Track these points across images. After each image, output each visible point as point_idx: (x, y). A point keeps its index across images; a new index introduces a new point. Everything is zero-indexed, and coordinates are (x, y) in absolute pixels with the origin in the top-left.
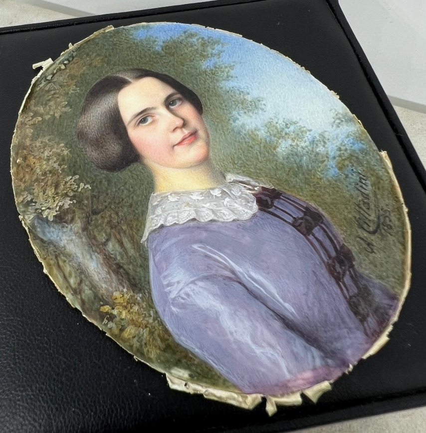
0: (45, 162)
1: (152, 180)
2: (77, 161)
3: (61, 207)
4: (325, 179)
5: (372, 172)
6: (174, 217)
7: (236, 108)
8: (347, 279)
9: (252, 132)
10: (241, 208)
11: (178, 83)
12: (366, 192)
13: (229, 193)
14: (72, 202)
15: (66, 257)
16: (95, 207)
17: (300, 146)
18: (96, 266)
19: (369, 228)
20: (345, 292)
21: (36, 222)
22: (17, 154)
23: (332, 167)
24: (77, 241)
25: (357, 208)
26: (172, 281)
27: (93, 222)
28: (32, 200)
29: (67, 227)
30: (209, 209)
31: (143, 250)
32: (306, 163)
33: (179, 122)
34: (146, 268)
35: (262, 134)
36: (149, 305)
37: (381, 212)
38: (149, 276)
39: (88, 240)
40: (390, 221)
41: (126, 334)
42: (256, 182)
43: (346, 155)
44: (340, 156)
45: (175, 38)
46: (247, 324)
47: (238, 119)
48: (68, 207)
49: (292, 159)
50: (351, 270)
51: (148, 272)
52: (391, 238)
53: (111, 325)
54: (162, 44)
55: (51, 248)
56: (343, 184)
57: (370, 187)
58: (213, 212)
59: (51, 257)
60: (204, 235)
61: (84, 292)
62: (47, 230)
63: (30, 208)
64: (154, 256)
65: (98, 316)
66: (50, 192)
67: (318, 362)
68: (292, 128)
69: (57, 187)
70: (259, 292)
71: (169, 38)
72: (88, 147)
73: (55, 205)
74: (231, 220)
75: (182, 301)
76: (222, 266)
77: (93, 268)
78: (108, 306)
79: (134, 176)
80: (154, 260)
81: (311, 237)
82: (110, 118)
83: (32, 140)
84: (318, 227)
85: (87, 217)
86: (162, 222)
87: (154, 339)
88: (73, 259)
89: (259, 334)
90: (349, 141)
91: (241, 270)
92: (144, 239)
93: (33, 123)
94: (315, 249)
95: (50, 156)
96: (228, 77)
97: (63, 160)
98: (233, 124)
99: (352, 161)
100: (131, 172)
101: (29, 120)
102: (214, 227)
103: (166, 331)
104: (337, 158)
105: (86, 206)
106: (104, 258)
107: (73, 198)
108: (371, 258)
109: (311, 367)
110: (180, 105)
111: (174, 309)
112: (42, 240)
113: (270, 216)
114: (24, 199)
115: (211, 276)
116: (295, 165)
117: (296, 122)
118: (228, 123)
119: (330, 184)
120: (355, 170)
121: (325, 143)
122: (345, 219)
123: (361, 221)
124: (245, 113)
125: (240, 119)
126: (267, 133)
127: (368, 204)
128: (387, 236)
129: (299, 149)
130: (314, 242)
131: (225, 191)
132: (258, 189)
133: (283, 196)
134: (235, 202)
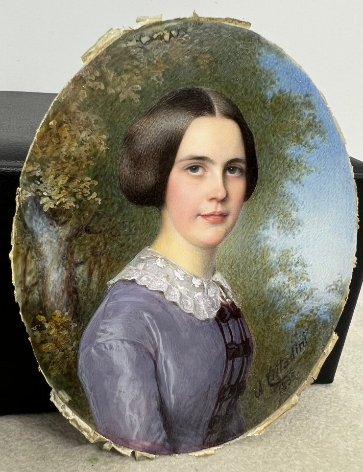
0: (76, 144)
1: (156, 235)
2: (106, 166)
3: (62, 203)
4: (280, 327)
5: (313, 343)
6: (148, 280)
7: (276, 216)
9: (268, 249)
10: (203, 308)
11: (254, 151)
12: (296, 355)
13: (206, 289)
14: (74, 206)
15: (36, 254)
16: (91, 225)
17: (289, 289)
18: (56, 279)
19: (271, 381)
20: (217, 410)
21: (30, 203)
22: (55, 114)
23: (294, 321)
24: (56, 246)
25: (279, 362)
26: (107, 330)
27: (80, 238)
28: (40, 177)
29: (55, 227)
30: (180, 292)
31: (104, 290)
32: (280, 305)
33: (221, 195)
34: (96, 306)
35: (273, 257)
36: (77, 336)
37: (290, 375)
38: (93, 315)
39: (65, 252)
40: (289, 384)
41: (44, 347)
42: (232, 294)
43: (312, 318)
44: (307, 316)
45: (293, 96)
47: (269, 229)
48: (68, 208)
49: (274, 295)
50: (234, 399)
51: (95, 312)
52: (278, 396)
53: (37, 333)
54: (277, 92)
55: (29, 238)
56: (288, 339)
57: (302, 353)
58: (182, 296)
59: (23, 246)
60: (160, 310)
61: (33, 294)
62: (35, 218)
63: (33, 184)
64: (108, 302)
65: (32, 321)
66: (62, 181)
67: (160, 441)
68: (299, 268)
69: (71, 180)
70: (162, 376)
71: (288, 90)
72: (127, 158)
73: (57, 198)
74: (189, 312)
75: (104, 349)
76: (153, 343)
77: (53, 279)
78: (45, 318)
79: (145, 219)
80: (106, 305)
81: (230, 362)
82: (168, 141)
83: (79, 108)
84: (241, 358)
85: (78, 230)
86: (136, 277)
87: (63, 363)
88: (42, 260)
89: (138, 403)
90: (325, 308)
91: (163, 354)
92: (111, 282)
93: (92, 87)
94: (225, 372)
95: (85, 141)
96: (298, 179)
97: (95, 155)
98: (261, 231)
99: (310, 326)
100: (145, 213)
101: (91, 80)
102: (171, 309)
103: (76, 363)
104: (303, 317)
105: (84, 218)
106: (68, 276)
107: (78, 202)
108: (253, 400)
109: (153, 441)
110: (237, 177)
111: (93, 350)
112: (25, 225)
113: (218, 328)
114: (33, 170)
115: (139, 344)
116: (271, 301)
117: (306, 266)
118: (258, 226)
119: (280, 333)
120: (305, 334)
121: (308, 298)
122: (264, 364)
123: (272, 373)
124: (279, 227)
125: (269, 230)
126: (278, 259)
127: (288, 364)
128: (277, 393)
129: (287, 290)
130: (229, 366)
131: (204, 286)
132: (229, 301)
133: (240, 319)
134: (203, 301)
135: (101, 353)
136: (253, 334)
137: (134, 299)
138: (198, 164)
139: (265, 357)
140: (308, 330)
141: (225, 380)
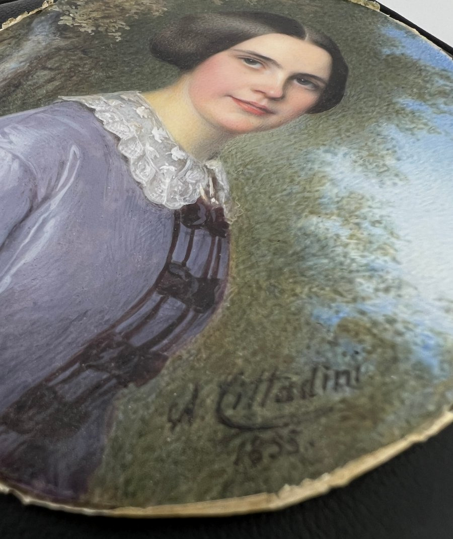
0: (133, 3)
2: (149, 24)
4: (299, 302)
6: (112, 118)
7: (355, 149)
9: (324, 177)
12: (319, 390)
13: (185, 169)
14: (90, 32)
15: (16, 43)
16: (92, 50)
17: (346, 250)
18: (11, 68)
20: (62, 377)
23: (337, 312)
24: (40, 47)
25: (267, 375)
27: (71, 53)
28: (79, 5)
29: (55, 36)
30: (144, 151)
31: (50, 100)
32: (315, 264)
35: (329, 191)
37: (285, 432)
39: (45, 55)
40: (273, 457)
43: (388, 336)
44: (375, 323)
45: (422, 63)
47: (336, 155)
48: (83, 31)
49: (308, 242)
50: (114, 381)
54: (398, 53)
55: (23, 31)
56: (311, 339)
57: (337, 397)
58: (142, 157)
60: (99, 154)
62: (45, 23)
64: (44, 112)
71: (415, 58)
73: (81, 22)
74: (139, 180)
77: (8, 66)
79: (157, 71)
81: (156, 297)
84: (184, 306)
85: (75, 47)
86: (98, 108)
88: (15, 49)
91: (53, 207)
95: (145, 5)
96: (409, 130)
97: (145, 14)
98: (320, 152)
99: (379, 350)
100: (161, 67)
102: (116, 163)
104: (365, 319)
105: (90, 43)
106: (24, 71)
107: (96, 31)
110: (308, 89)
116: (299, 249)
117: (395, 235)
118: (318, 144)
119: (294, 314)
120: (360, 358)
121: (387, 290)
122: (227, 354)
123: (239, 389)
124: (356, 162)
125: (336, 158)
126: (337, 197)
127: (290, 398)
128: (229, 454)
130: (148, 303)
131: (185, 163)
132: (214, 203)
133: (219, 240)
134: (172, 179)
136: (234, 278)
138: (257, 60)
139: (237, 339)
140: (369, 353)
141: (124, 325)
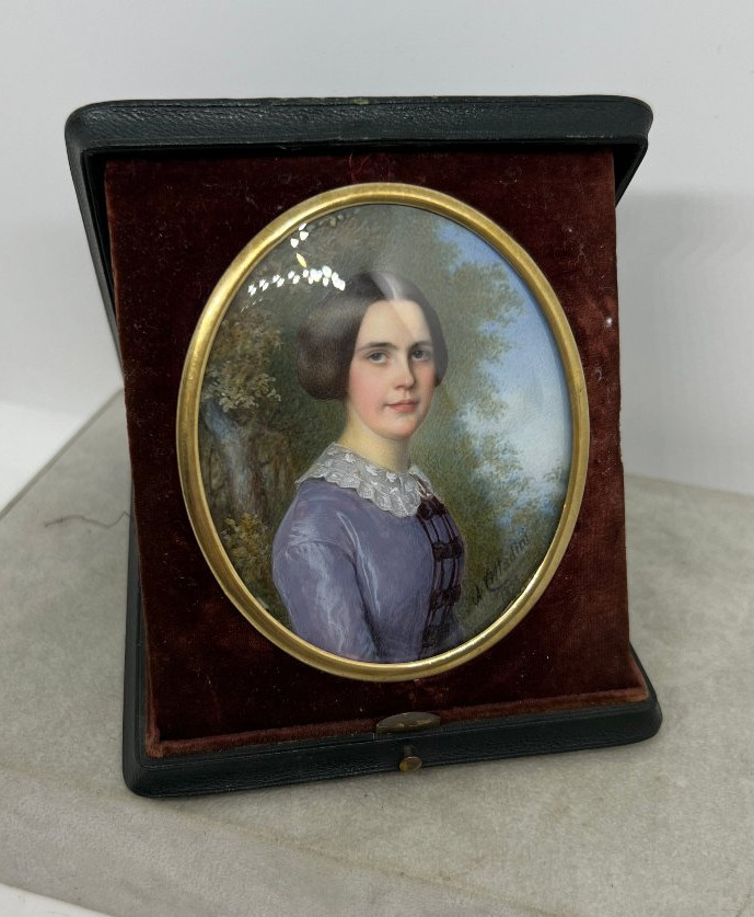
0: (249, 341)
2: (283, 362)
3: (241, 403)
4: (493, 522)
5: (536, 542)
6: (339, 477)
7: (474, 400)
8: (439, 612)
9: (468, 437)
10: (401, 504)
12: (517, 555)
13: (402, 484)
14: (254, 404)
15: (220, 456)
17: (499, 479)
18: (243, 481)
19: (490, 585)
20: (430, 619)
21: (209, 404)
23: (509, 516)
24: (239, 447)
26: (300, 531)
27: (264, 437)
28: (217, 378)
29: (236, 428)
30: (374, 488)
32: (490, 498)
33: (408, 381)
34: (285, 507)
35: (477, 444)
36: (269, 539)
37: (512, 579)
38: (283, 516)
39: (250, 452)
42: (433, 488)
43: (531, 512)
44: (524, 510)
46: (337, 599)
47: (467, 414)
48: (248, 407)
49: (481, 487)
50: (449, 607)
52: (499, 603)
53: (228, 538)
55: (211, 440)
57: (523, 553)
58: (376, 493)
60: (354, 508)
62: (216, 419)
63: (211, 385)
64: (299, 501)
65: (221, 525)
66: (238, 381)
68: (507, 456)
69: (248, 378)
72: (303, 352)
73: (237, 397)
74: (387, 510)
75: (298, 552)
76: (350, 544)
77: (239, 481)
78: (234, 521)
79: (329, 413)
80: (297, 505)
81: (439, 564)
84: (452, 559)
86: (324, 475)
87: (256, 568)
88: (226, 462)
89: (340, 611)
91: (362, 556)
92: (300, 481)
94: (434, 575)
95: (259, 338)
96: (494, 357)
97: (270, 352)
98: (458, 417)
99: (530, 521)
100: (329, 407)
103: (270, 568)
104: (520, 510)
105: (266, 417)
106: (254, 477)
107: (257, 400)
108: (472, 607)
110: (425, 362)
111: (287, 554)
112: (206, 427)
115: (334, 546)
116: (479, 494)
117: (516, 453)
118: (454, 412)
119: (494, 530)
120: (525, 530)
121: (523, 489)
122: (479, 566)
123: (490, 576)
124: (479, 412)
125: (468, 416)
126: (481, 446)
129: (496, 481)
130: (438, 569)
131: (399, 480)
132: (430, 496)
133: (445, 516)
134: (401, 496)
135: (295, 556)
137: (324, 498)
138: (380, 351)
139: (479, 557)
140: (527, 525)
141: (436, 584)
